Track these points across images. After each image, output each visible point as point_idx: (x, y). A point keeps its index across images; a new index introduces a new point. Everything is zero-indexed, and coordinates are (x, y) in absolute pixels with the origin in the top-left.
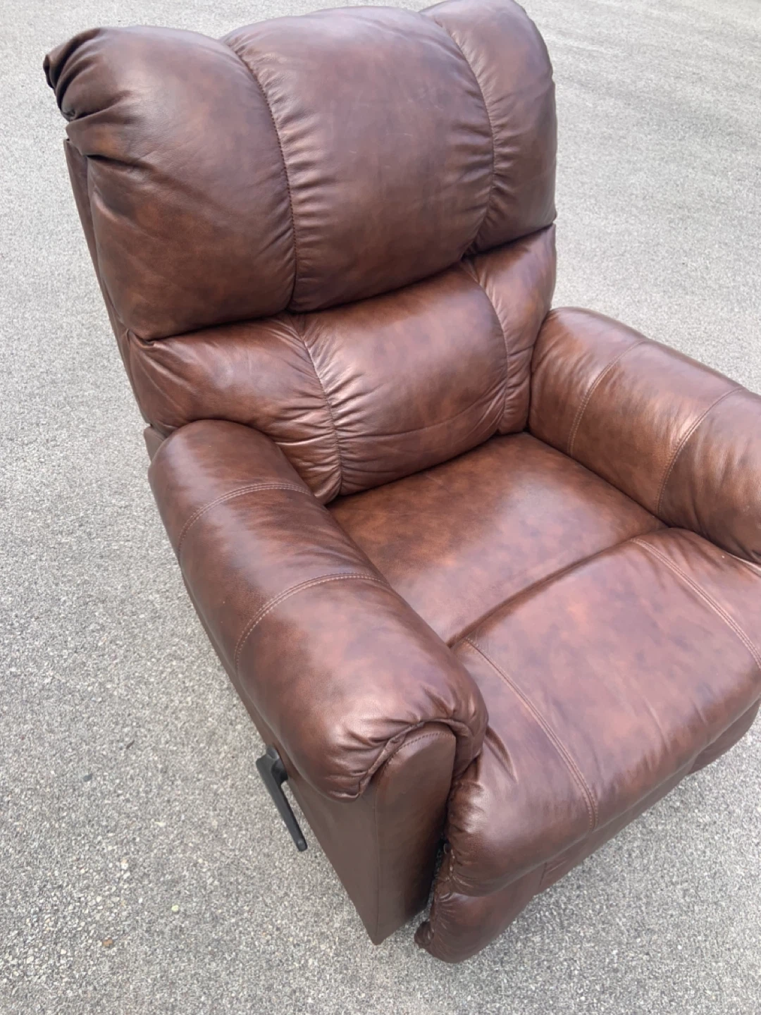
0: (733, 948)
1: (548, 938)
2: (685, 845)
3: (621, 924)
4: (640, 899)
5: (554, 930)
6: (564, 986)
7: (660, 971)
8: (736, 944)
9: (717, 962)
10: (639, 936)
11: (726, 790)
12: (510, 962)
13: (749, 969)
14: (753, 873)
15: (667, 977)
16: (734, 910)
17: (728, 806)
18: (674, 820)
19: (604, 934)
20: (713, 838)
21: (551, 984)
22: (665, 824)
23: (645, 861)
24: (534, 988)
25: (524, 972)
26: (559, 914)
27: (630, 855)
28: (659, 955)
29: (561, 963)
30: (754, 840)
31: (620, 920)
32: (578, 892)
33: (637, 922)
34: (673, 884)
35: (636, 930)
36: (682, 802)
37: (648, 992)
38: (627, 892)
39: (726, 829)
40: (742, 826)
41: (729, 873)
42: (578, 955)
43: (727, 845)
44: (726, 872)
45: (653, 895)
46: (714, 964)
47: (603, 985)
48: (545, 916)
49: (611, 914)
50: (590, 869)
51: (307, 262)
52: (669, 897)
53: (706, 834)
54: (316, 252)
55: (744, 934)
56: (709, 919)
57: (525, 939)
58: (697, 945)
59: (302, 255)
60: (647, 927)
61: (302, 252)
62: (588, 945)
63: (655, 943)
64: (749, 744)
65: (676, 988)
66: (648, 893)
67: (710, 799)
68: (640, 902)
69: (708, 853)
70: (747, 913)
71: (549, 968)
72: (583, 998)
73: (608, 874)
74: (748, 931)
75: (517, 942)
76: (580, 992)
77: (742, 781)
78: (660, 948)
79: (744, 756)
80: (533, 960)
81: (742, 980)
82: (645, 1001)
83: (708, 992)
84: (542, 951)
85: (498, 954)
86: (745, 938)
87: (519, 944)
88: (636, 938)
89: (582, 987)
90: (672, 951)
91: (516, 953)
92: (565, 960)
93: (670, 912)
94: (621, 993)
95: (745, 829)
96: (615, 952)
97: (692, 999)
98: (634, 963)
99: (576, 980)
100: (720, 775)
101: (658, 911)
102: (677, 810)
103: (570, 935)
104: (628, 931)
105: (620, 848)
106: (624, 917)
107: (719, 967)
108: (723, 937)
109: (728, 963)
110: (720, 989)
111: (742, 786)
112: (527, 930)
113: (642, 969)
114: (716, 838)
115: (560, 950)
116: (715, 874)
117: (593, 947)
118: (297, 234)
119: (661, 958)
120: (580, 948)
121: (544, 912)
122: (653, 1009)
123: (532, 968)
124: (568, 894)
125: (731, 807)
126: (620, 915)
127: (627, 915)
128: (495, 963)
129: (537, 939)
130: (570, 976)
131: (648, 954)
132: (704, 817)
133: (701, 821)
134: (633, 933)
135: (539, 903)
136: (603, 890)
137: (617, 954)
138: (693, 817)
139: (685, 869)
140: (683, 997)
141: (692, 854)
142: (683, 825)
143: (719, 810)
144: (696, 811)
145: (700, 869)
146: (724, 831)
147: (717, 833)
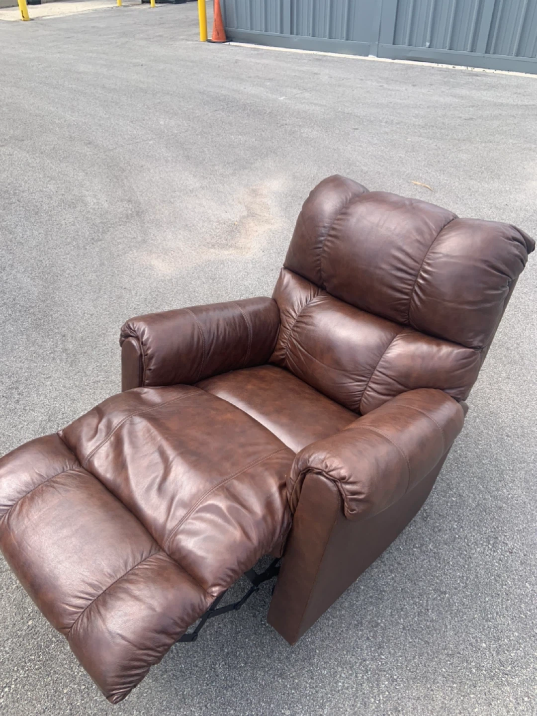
2: (200, 653)
11: (242, 687)
14: (187, 700)
16: (162, 683)
17: (231, 688)
20: (206, 673)
22: (211, 640)
30: (209, 704)
36: (228, 653)
39: (214, 684)
41: (185, 682)
43: (203, 683)
44: (185, 680)
53: (208, 669)
64: (283, 712)
67: (234, 674)
69: (197, 669)
70: (161, 692)
74: (150, 691)
77: (251, 701)
79: (272, 706)
86: (146, 689)
95: (216, 699)
100: (252, 684)
102: (222, 650)
111: (247, 700)
114: (207, 676)
116: (184, 673)
125: (230, 689)
132: (220, 668)
133: (217, 666)
138: (219, 660)
139: (185, 652)
141: (195, 657)
142: (212, 653)
143: (227, 680)
144: (223, 663)
145: (186, 662)
146: (212, 682)
147: (210, 677)
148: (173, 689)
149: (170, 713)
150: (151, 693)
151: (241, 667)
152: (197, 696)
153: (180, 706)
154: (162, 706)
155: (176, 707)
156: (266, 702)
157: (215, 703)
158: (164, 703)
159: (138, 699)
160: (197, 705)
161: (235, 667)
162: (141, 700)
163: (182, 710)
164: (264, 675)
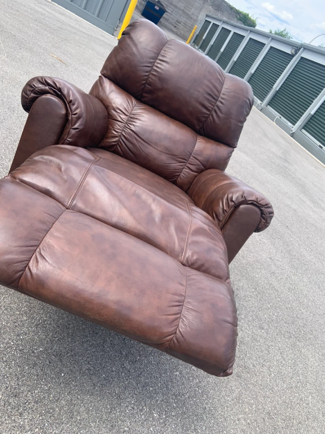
0: (80, 400)
1: (29, 322)
2: (109, 362)
3: (55, 347)
4: (72, 352)
5: (34, 323)
6: (13, 335)
7: (46, 371)
8: (83, 401)
9: (68, 394)
10: (55, 357)
11: (147, 371)
12: (8, 312)
13: (76, 411)
14: (121, 396)
15: (46, 375)
16: (98, 394)
17: (141, 374)
18: (116, 354)
19: (46, 342)
20: (122, 373)
21: (10, 329)
22: (111, 351)
23: (89, 348)
24: (3, 324)
25: (8, 318)
26: (42, 323)
27: (87, 341)
28: (53, 368)
29: (21, 330)
30: (136, 391)
31: (57, 346)
32: (56, 327)
33: (61, 354)
34: (89, 363)
35: (57, 354)
36: (126, 354)
37: (33, 368)
38: (70, 345)
39: (130, 378)
40: (138, 384)
42: (29, 335)
43: (124, 380)
44: (111, 384)
45: (77, 356)
46: (66, 394)
47: (23, 349)
48: (37, 318)
49: (56, 342)
50: (69, 328)
51: (150, 79)
52: (82, 363)
53: (121, 370)
54: (153, 78)
55: (90, 403)
56: (85, 384)
57: (22, 314)
58: (70, 383)
59: (150, 77)
60: (62, 359)
61: (151, 76)
62: (36, 338)
63: (57, 364)
64: (175, 374)
65: (43, 380)
66: (76, 354)
67: (137, 365)
68: (70, 352)
69: (114, 373)
70: (100, 400)
71: (16, 326)
72: (12, 343)
73: (72, 335)
74: (93, 404)
75: (19, 311)
76: (14, 341)
78: (56, 368)
79: (168, 374)
80: (15, 319)
81: (68, 410)
82: (28, 369)
83: (52, 396)
84: (21, 321)
85: (9, 307)
86: (89, 404)
87: (18, 313)
88: (53, 355)
89: (17, 341)
90: (59, 373)
91: (14, 313)
92: (24, 331)
93: (75, 366)
94: (25, 357)
95: (137, 386)
96: (41, 349)
97: (43, 389)
98: (42, 359)
99: (18, 338)
100: (151, 366)
101: (72, 361)
102: (121, 354)
103: (36, 329)
104: (54, 351)
105: (87, 337)
106: (59, 348)
107: (67, 397)
108: (82, 393)
109: (72, 400)
110: (57, 401)
112: (26, 313)
113: (42, 362)
115: (27, 328)
116: (107, 380)
117: (37, 340)
118: (152, 70)
119: (52, 369)
120: (33, 335)
121: (38, 317)
122: (27, 373)
123: (12, 320)
124: (52, 323)
125: (141, 376)
126: (58, 346)
127: (60, 348)
128: (4, 307)
129: (25, 318)
130: (18, 335)
131: (50, 363)
132: (128, 366)
133: (125, 365)
134: (55, 353)
135: (40, 314)
136: (64, 336)
137: (41, 351)
138: (124, 361)
139: (99, 366)
140: (42, 385)
141: (108, 366)
142: (117, 358)
143: (136, 371)
144: (127, 362)
145: (104, 372)
146: (129, 377)
147: (126, 374)
148: (108, 394)
149: (116, 410)
150: (95, 405)
151: (138, 359)
152: (125, 390)
153: (119, 403)
154: (108, 409)
155: (117, 405)
156: (164, 373)
157: (139, 388)
158: (109, 407)
159: (88, 414)
160: (130, 396)
161: (136, 361)
162: (91, 413)
163: (122, 405)
164: (154, 358)
